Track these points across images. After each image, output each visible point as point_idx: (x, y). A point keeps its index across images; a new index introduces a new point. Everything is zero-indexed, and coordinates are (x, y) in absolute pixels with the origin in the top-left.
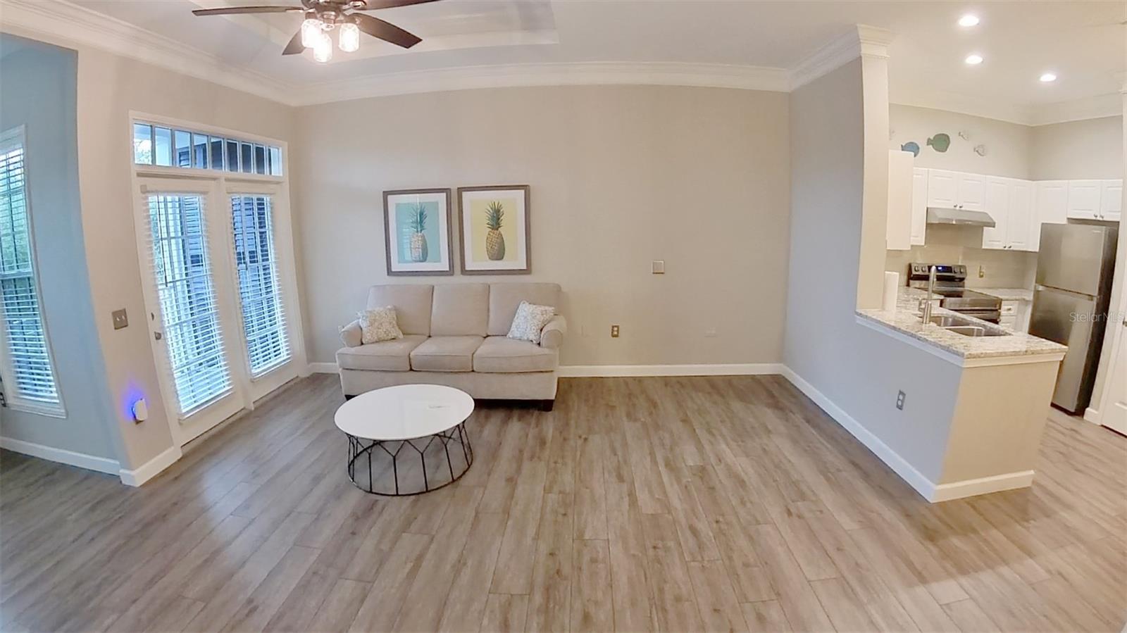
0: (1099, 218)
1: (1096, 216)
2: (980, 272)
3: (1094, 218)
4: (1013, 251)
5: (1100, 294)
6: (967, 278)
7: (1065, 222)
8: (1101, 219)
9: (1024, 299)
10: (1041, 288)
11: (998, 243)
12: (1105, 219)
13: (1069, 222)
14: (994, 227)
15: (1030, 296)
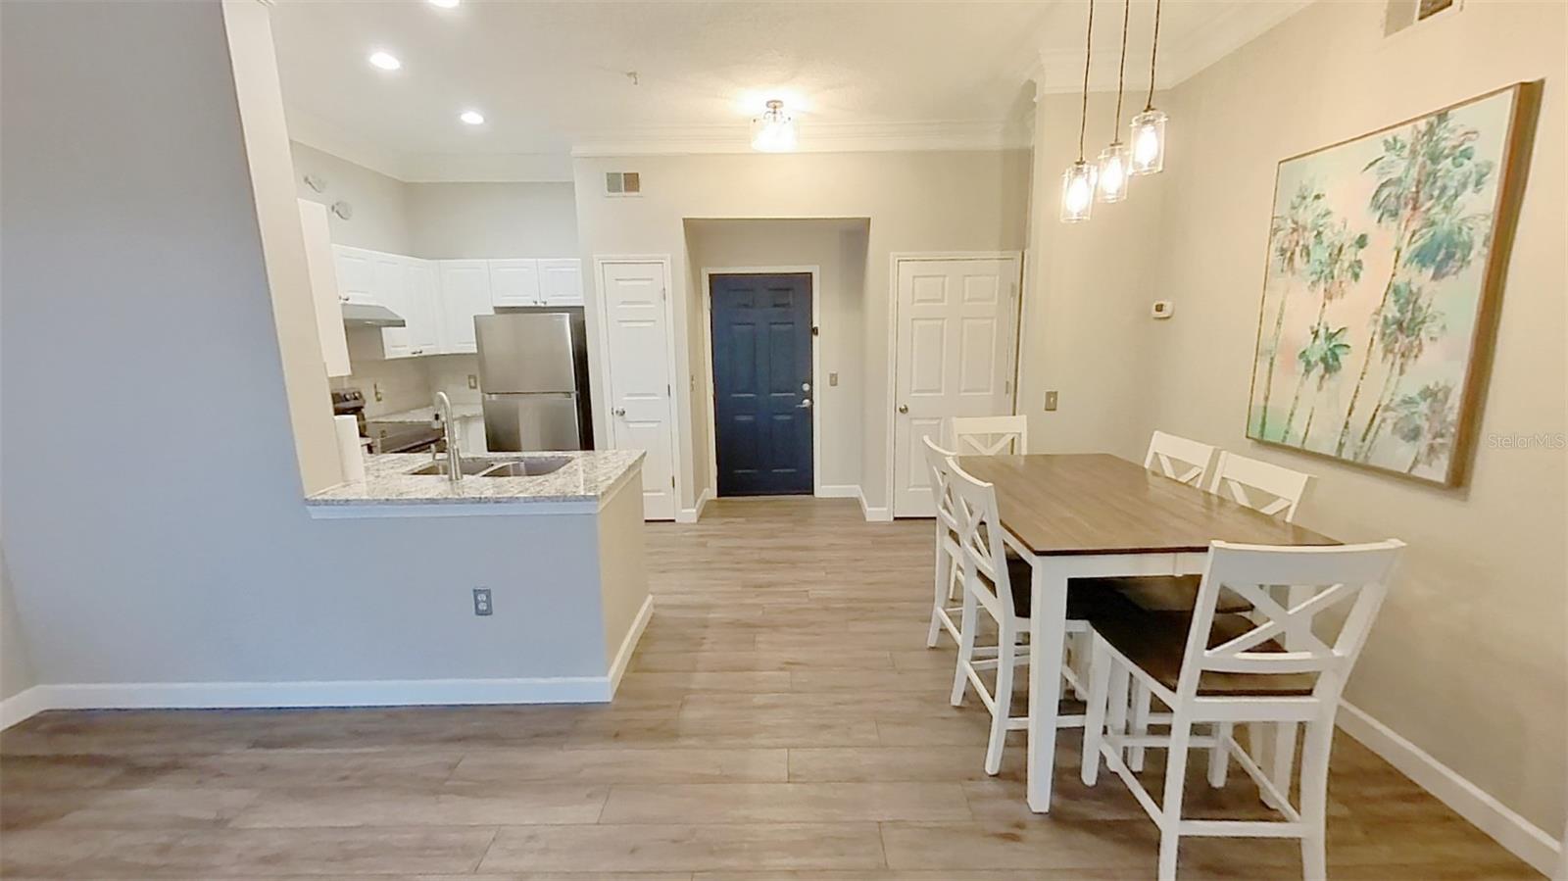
0: (539, 304)
1: (536, 303)
2: (376, 393)
3: (534, 305)
4: (425, 357)
5: (577, 389)
6: (366, 405)
7: (492, 312)
8: (543, 305)
9: (465, 416)
10: (494, 397)
11: (403, 349)
12: (548, 305)
13: (496, 312)
14: (404, 326)
15: (479, 410)
